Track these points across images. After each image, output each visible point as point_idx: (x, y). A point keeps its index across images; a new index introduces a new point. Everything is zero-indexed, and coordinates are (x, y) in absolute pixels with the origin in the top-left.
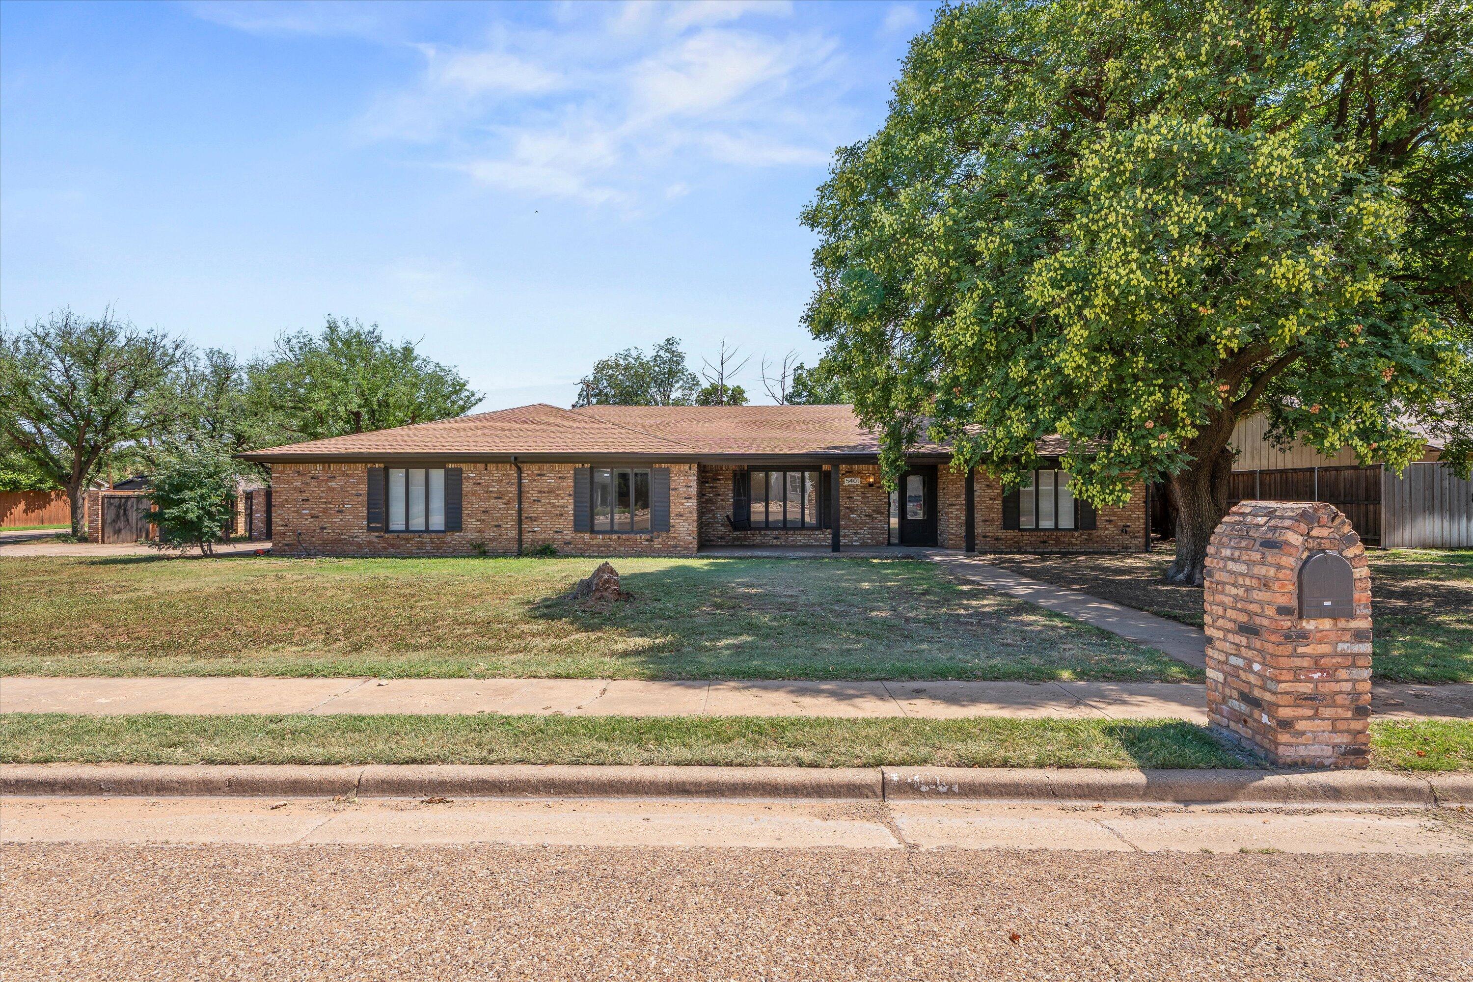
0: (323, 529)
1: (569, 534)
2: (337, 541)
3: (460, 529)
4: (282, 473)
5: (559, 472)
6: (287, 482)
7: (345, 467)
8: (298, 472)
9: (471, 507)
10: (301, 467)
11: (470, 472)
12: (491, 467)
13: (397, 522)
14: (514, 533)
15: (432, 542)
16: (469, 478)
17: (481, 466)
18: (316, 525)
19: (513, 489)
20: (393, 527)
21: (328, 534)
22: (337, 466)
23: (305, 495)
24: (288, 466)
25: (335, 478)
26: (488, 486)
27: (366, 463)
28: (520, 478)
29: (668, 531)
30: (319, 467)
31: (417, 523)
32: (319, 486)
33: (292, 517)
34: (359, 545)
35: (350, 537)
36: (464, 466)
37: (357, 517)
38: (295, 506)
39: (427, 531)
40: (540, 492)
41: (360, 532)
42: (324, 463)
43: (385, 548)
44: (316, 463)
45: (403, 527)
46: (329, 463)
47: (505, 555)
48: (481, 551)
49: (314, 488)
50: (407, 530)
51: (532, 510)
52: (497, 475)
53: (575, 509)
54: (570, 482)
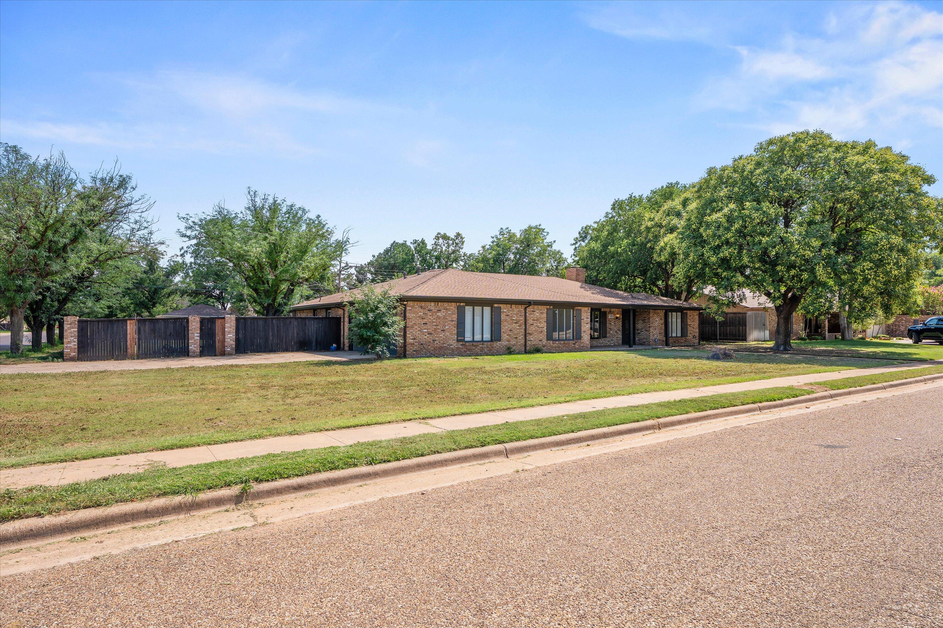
0: (434, 341)
1: (545, 342)
2: (441, 348)
3: (500, 340)
4: (412, 307)
5: (541, 310)
6: (416, 313)
7: (446, 304)
8: (421, 307)
9: (505, 327)
10: (423, 304)
11: (505, 309)
12: (513, 306)
13: (468, 337)
14: (523, 341)
15: (488, 347)
16: (504, 312)
17: (509, 306)
18: (430, 338)
19: (522, 318)
20: (466, 339)
21: (437, 344)
22: (442, 304)
23: (425, 320)
24: (416, 303)
25: (440, 310)
26: (512, 317)
27: (456, 302)
28: (525, 313)
29: (580, 339)
30: (433, 304)
31: (478, 337)
32: (432, 315)
33: (417, 334)
34: (453, 350)
35: (448, 345)
36: (501, 306)
37: (451, 334)
38: (419, 327)
39: (482, 341)
40: (533, 320)
41: (454, 344)
42: (435, 302)
43: (465, 351)
44: (431, 301)
45: (470, 339)
46: (438, 302)
47: (519, 353)
48: (509, 351)
49: (430, 317)
50: (473, 341)
51: (531, 329)
52: (516, 311)
53: (547, 329)
54: (545, 315)
